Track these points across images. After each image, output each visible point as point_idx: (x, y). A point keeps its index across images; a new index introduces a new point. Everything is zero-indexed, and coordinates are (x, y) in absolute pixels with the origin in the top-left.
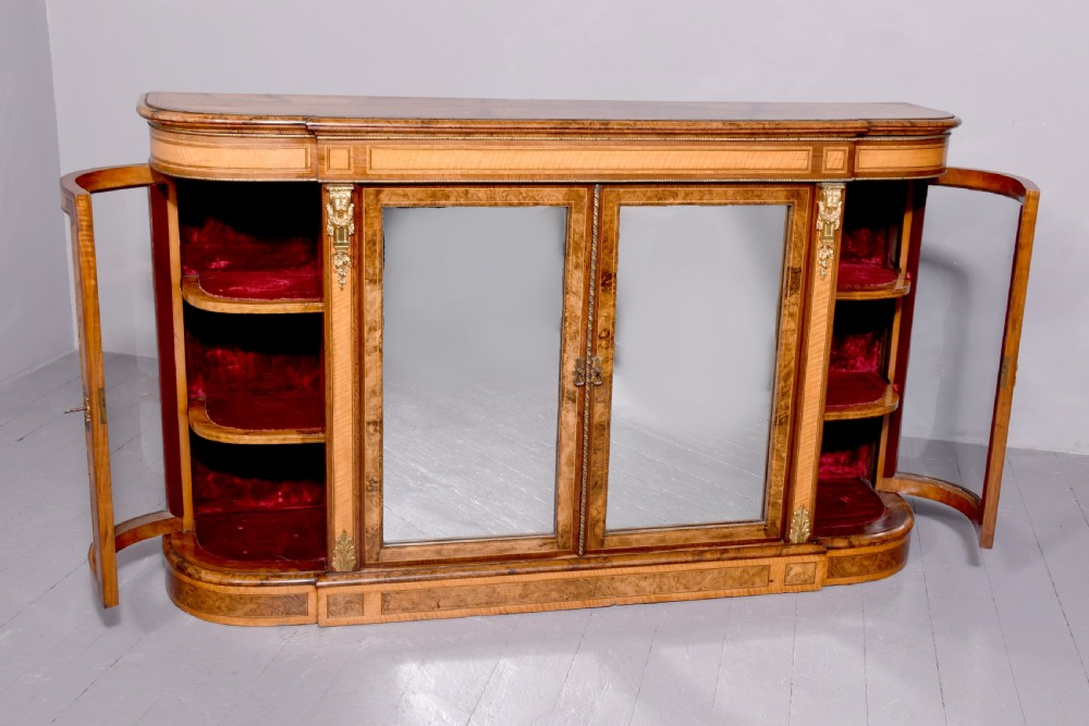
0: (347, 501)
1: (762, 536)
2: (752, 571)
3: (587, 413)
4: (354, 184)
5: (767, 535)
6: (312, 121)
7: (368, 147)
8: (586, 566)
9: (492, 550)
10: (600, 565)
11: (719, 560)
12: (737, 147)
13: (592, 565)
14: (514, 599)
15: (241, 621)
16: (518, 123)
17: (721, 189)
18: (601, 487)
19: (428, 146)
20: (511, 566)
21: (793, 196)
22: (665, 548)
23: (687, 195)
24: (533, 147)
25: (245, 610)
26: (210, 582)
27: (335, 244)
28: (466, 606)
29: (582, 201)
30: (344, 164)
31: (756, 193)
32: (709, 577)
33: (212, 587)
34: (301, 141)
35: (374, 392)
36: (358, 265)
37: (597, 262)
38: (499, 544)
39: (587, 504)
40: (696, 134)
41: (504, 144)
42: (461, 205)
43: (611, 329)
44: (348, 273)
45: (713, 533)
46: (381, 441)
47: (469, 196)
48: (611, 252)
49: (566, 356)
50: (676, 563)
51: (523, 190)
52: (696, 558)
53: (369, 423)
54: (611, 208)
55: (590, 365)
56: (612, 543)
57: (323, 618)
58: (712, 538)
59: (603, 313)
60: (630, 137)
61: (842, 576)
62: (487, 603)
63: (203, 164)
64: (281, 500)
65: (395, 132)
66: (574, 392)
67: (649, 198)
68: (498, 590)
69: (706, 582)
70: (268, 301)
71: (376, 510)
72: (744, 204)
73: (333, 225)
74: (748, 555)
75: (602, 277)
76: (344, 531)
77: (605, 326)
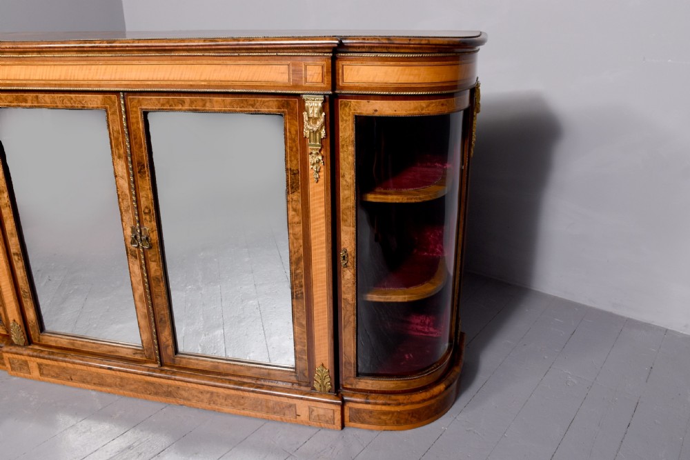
0: (11, 301)
1: (294, 380)
2: (282, 406)
3: (144, 268)
5: (298, 380)
9: (104, 350)
10: (168, 377)
11: (253, 392)
13: (165, 375)
14: (115, 386)
18: (166, 322)
20: (112, 364)
21: (283, 106)
22: (220, 373)
23: (192, 102)
28: (88, 383)
29: (114, 105)
31: (250, 102)
32: (249, 402)
35: (12, 234)
37: (132, 154)
38: (108, 347)
39: (157, 332)
42: (35, 107)
43: (151, 207)
45: (254, 371)
46: (23, 266)
47: (39, 100)
48: (141, 147)
49: (125, 223)
50: (220, 387)
51: (73, 96)
52: (236, 387)
53: (14, 254)
54: (136, 112)
55: (141, 233)
56: (181, 362)
57: (9, 370)
58: (254, 374)
59: (143, 194)
61: (362, 423)
62: (100, 384)
66: (135, 251)
67: (163, 105)
71: (31, 310)
72: (241, 111)
74: (276, 393)
75: (138, 167)
76: (14, 321)
77: (146, 204)
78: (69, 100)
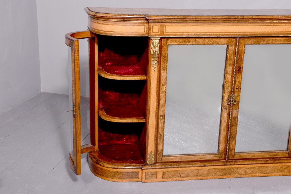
0: (153, 141)
1: (287, 156)
2: (284, 167)
3: (231, 113)
4: (160, 37)
5: (289, 155)
6: (148, 16)
7: (165, 25)
8: (229, 164)
9: (197, 158)
10: (233, 164)
11: (273, 163)
12: (286, 24)
13: (231, 164)
14: (205, 174)
15: (117, 180)
16: (214, 17)
17: (279, 39)
18: (234, 138)
19: (184, 25)
20: (205, 163)
22: (254, 159)
23: (267, 41)
24: (218, 25)
25: (119, 177)
26: (108, 167)
27: (153, 57)
28: (190, 177)
29: (233, 43)
30: (157, 31)
32: (270, 169)
33: (108, 169)
34: (143, 23)
35: (163, 106)
36: (160, 64)
37: (237, 63)
38: (200, 156)
39: (229, 143)
40: (273, 20)
41: (209, 24)
42: (193, 44)
43: (240, 85)
44: (156, 66)
45: (270, 154)
46: (164, 122)
47: (196, 41)
48: (241, 60)
49: (224, 95)
50: (259, 164)
51: (214, 39)
52: (265, 162)
53: (160, 116)
54: (242, 45)
55: (233, 98)
56: (237, 157)
57: (144, 180)
58: (270, 156)
59: (237, 80)
60: (251, 21)
62: (196, 176)
63: (112, 31)
64: (125, 141)
65: (174, 20)
66: (227, 106)
67: (255, 42)
68: (200, 171)
69: (268, 171)
70: (129, 76)
71: (162, 144)
72: (287, 43)
73: (153, 51)
74: (283, 162)
75: (238, 68)
76: (151, 151)
77: (238, 84)
78: (211, 41)
